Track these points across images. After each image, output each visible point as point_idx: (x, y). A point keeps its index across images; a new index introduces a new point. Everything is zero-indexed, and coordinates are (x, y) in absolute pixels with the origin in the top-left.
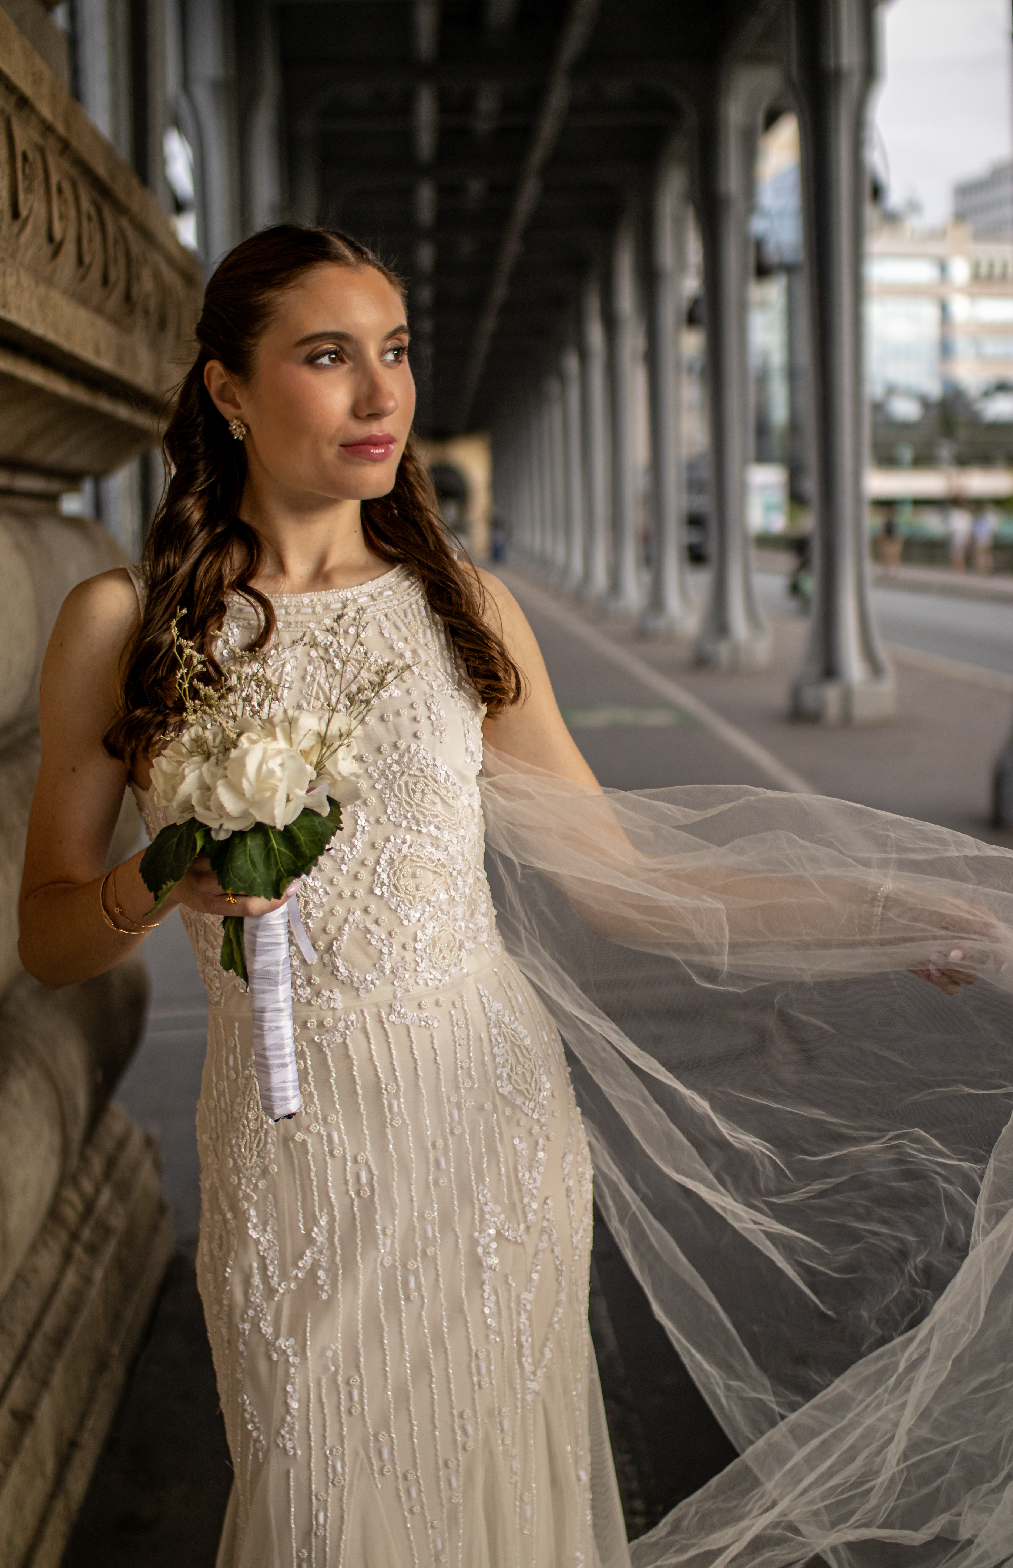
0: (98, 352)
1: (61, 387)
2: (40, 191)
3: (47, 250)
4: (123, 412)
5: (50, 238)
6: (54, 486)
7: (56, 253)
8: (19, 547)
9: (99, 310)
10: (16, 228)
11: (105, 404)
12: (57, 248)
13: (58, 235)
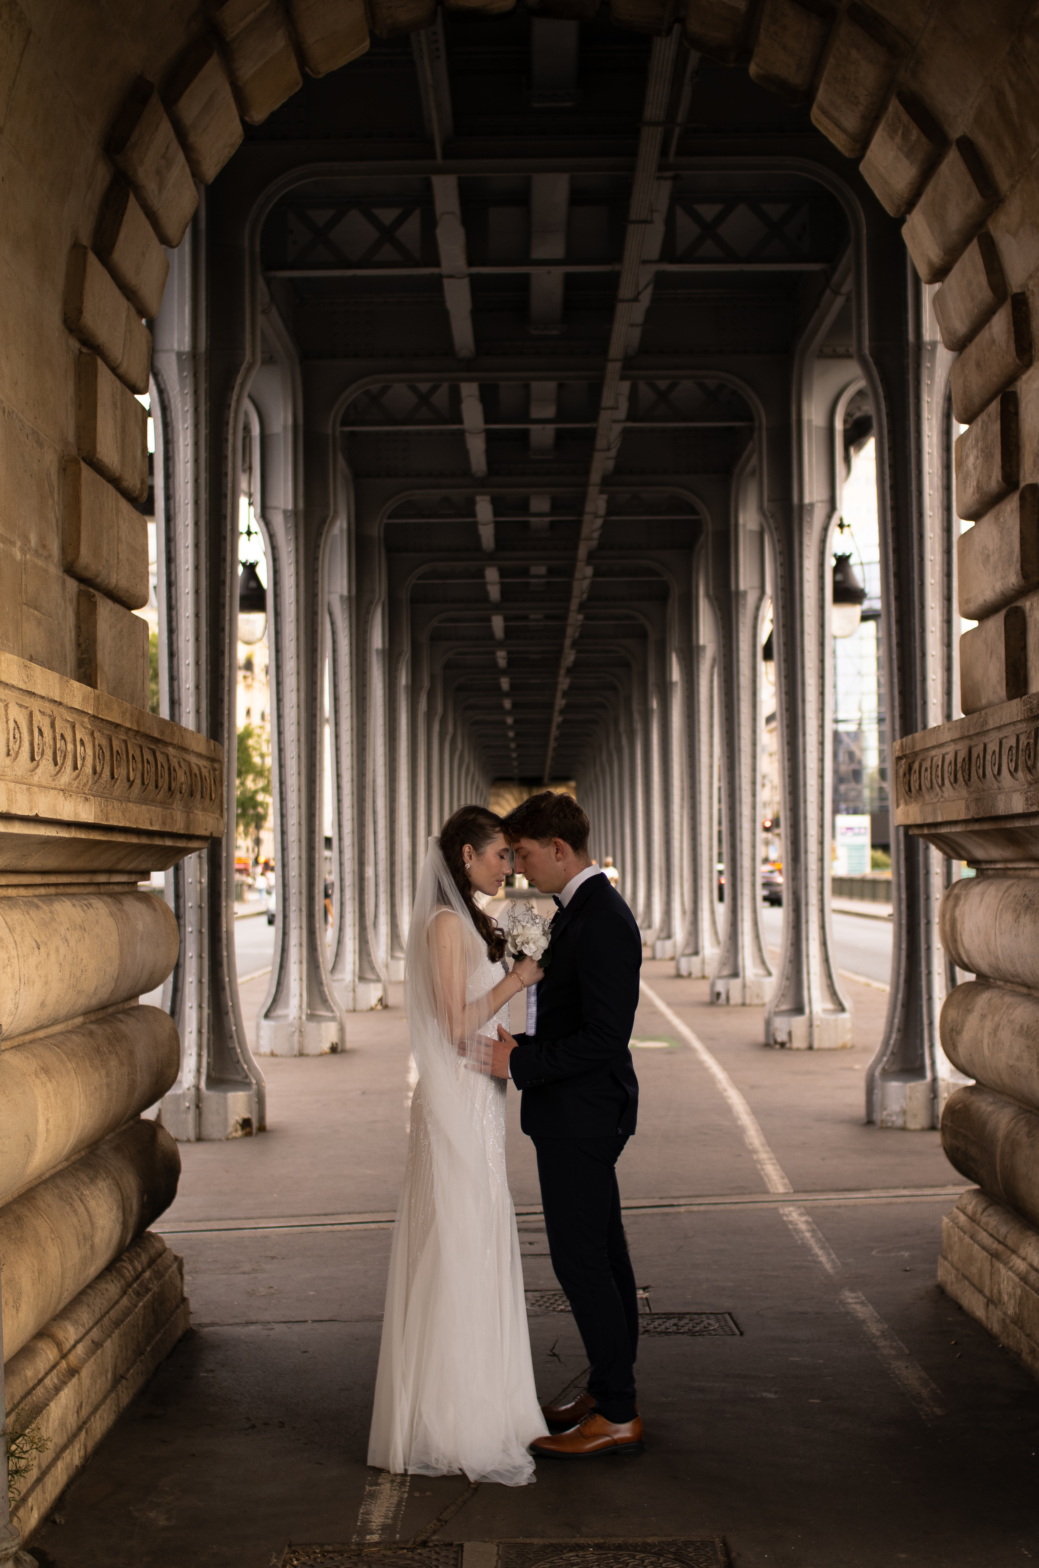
0: (151, 824)
1: (134, 840)
2: (124, 764)
3: (127, 785)
4: (169, 843)
5: (128, 780)
6: (133, 878)
7: (131, 785)
8: (112, 914)
9: (153, 802)
10: (113, 783)
11: (158, 842)
12: (131, 783)
13: (131, 779)
